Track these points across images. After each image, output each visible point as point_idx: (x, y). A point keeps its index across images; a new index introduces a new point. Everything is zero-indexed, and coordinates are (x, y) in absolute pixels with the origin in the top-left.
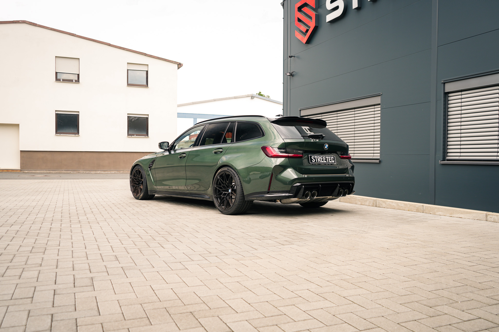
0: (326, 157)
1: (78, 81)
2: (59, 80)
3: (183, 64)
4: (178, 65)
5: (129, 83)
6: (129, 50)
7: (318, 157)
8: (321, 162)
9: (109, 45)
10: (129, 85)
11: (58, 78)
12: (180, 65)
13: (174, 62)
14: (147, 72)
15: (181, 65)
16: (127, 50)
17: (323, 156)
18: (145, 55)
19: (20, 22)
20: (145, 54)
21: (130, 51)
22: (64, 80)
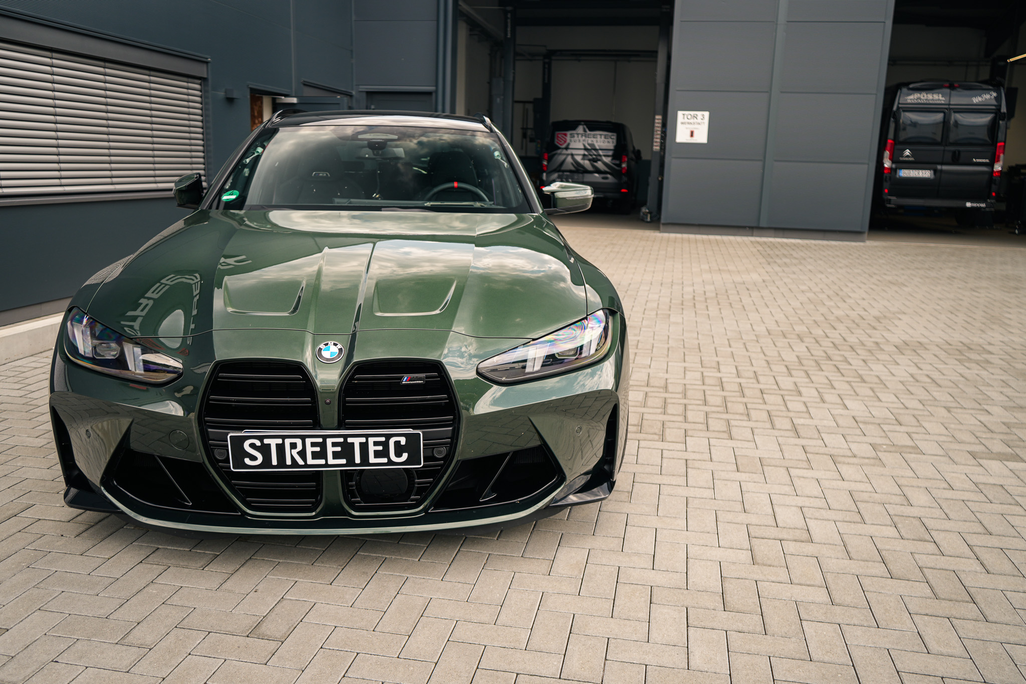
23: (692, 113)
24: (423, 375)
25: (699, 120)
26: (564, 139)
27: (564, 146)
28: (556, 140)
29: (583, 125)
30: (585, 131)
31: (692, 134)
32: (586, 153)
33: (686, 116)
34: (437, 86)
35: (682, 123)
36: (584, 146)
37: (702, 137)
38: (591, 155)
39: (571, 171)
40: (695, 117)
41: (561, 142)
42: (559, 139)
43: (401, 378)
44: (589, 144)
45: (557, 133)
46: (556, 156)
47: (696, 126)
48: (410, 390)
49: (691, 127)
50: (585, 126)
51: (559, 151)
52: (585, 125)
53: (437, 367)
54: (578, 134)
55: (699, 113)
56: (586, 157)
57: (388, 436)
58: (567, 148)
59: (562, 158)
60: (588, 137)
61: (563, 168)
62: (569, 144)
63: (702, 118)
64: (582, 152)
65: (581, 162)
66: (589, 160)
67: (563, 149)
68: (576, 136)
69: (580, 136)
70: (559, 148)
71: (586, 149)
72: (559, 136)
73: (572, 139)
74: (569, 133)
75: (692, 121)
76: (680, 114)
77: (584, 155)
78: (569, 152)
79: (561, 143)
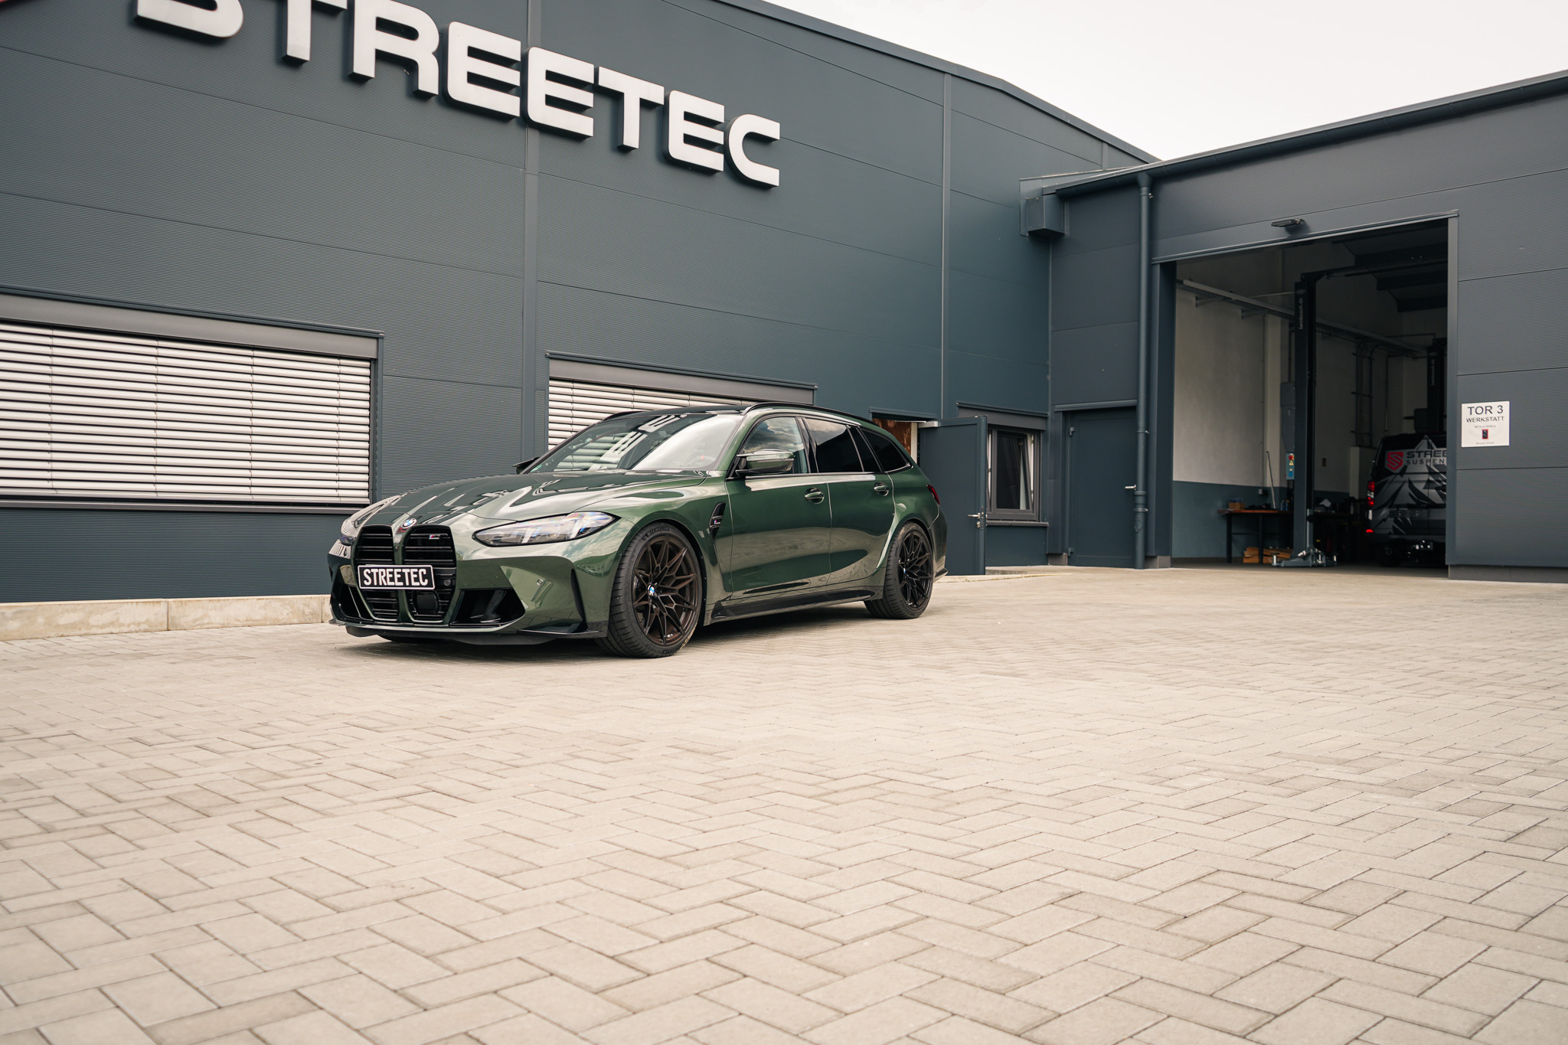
23: (1483, 405)
24: (439, 535)
25: (1495, 414)
26: (1399, 461)
27: (1398, 470)
28: (1387, 462)
29: (1426, 439)
30: (1430, 446)
31: (1485, 435)
32: (1431, 479)
33: (1473, 410)
34: (1137, 398)
35: (1469, 420)
36: (1429, 468)
37: (1500, 437)
38: (1439, 481)
39: (1409, 506)
40: (1489, 410)
41: (1394, 465)
42: (1391, 460)
43: (429, 536)
44: (1436, 466)
45: (1387, 452)
46: (1387, 485)
47: (1490, 423)
48: (432, 543)
49: (1484, 425)
50: (1430, 441)
51: (1390, 478)
52: (1430, 438)
53: (447, 530)
54: (1419, 452)
55: (1495, 405)
56: (1431, 485)
57: (419, 569)
58: (1402, 473)
59: (1395, 487)
60: (1435, 456)
61: (1397, 501)
62: (1405, 467)
63: (1500, 411)
64: (1426, 477)
65: (1425, 492)
66: (1437, 489)
67: (1397, 474)
68: (1416, 455)
69: (1422, 454)
70: (1391, 474)
71: (1431, 473)
72: (1392, 456)
73: (1411, 460)
74: (1405, 452)
75: (1483, 416)
76: (1465, 407)
77: (1429, 481)
78: (1406, 477)
79: (1394, 467)
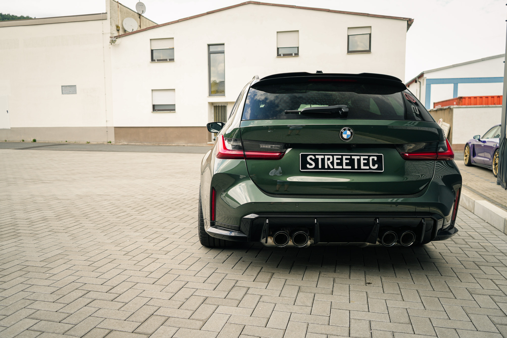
0: (353, 157)
1: (297, 55)
2: (280, 55)
3: (414, 20)
4: (408, 21)
5: (350, 50)
6: (349, 13)
7: (326, 157)
8: (334, 169)
9: (329, 11)
10: (349, 52)
11: (280, 53)
12: (410, 21)
13: (402, 19)
14: (370, 34)
15: (412, 21)
16: (348, 13)
17: (342, 155)
18: (368, 16)
19: (247, 3)
20: (368, 14)
21: (351, 13)
22: (284, 55)
